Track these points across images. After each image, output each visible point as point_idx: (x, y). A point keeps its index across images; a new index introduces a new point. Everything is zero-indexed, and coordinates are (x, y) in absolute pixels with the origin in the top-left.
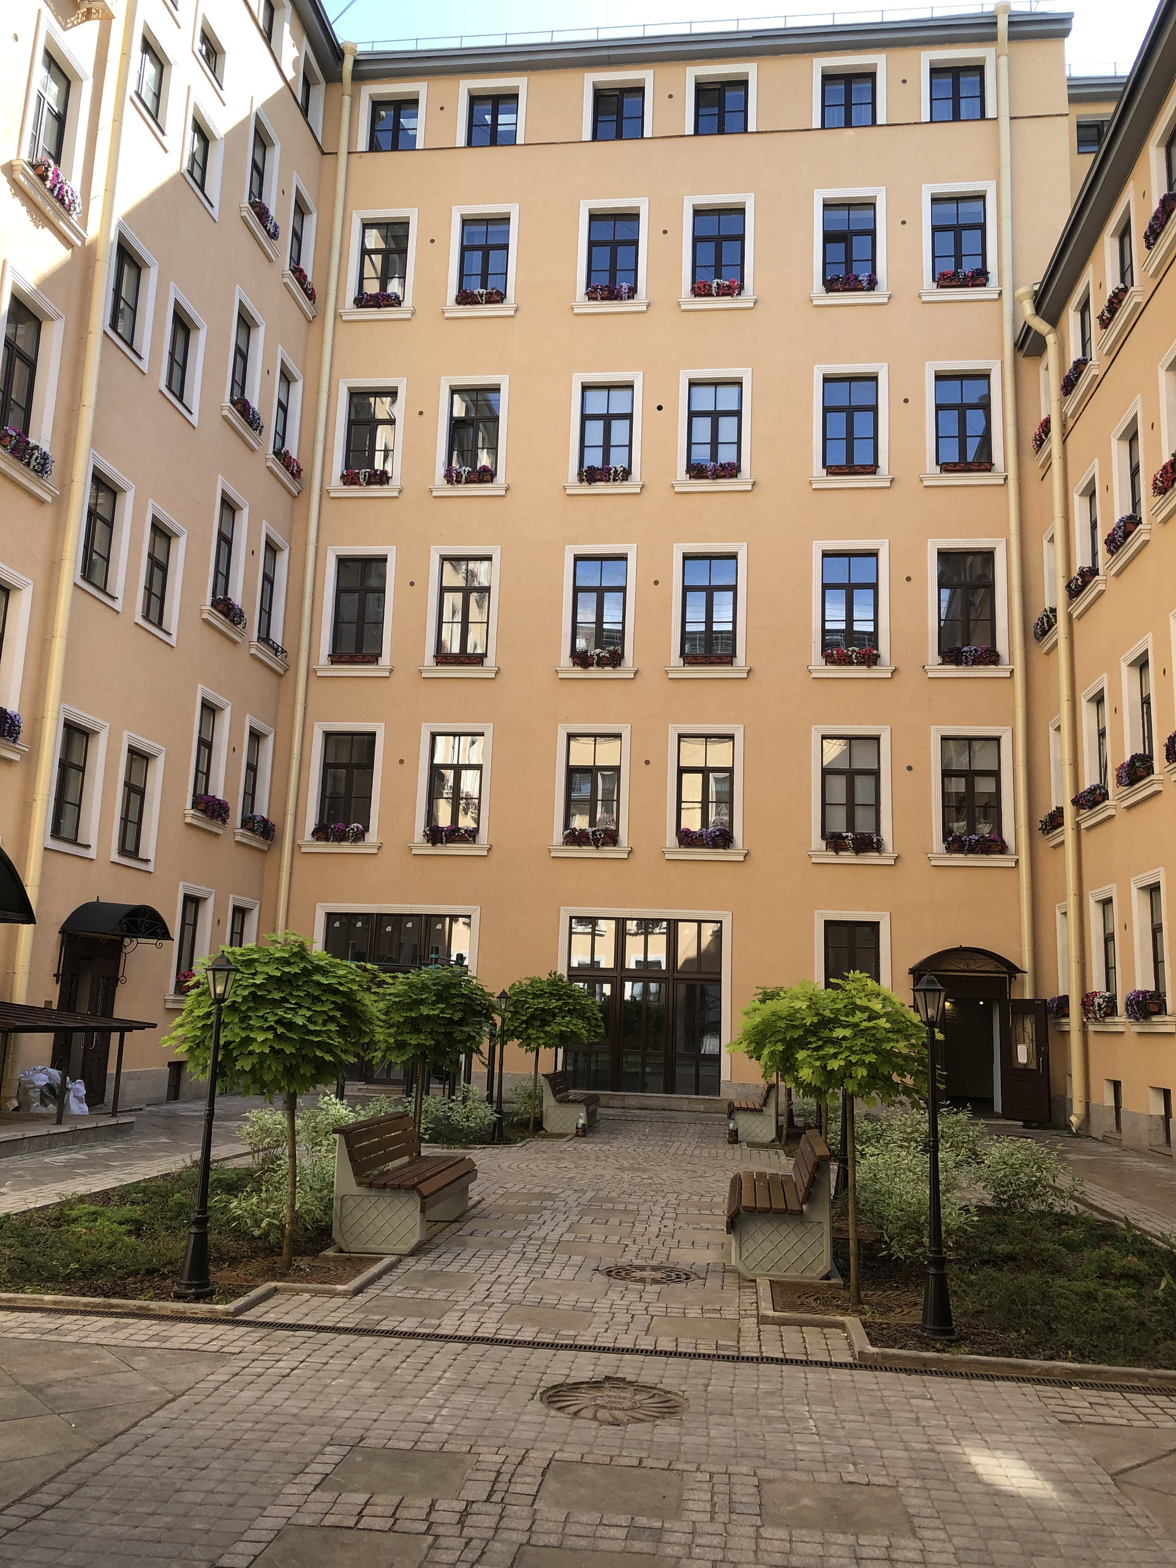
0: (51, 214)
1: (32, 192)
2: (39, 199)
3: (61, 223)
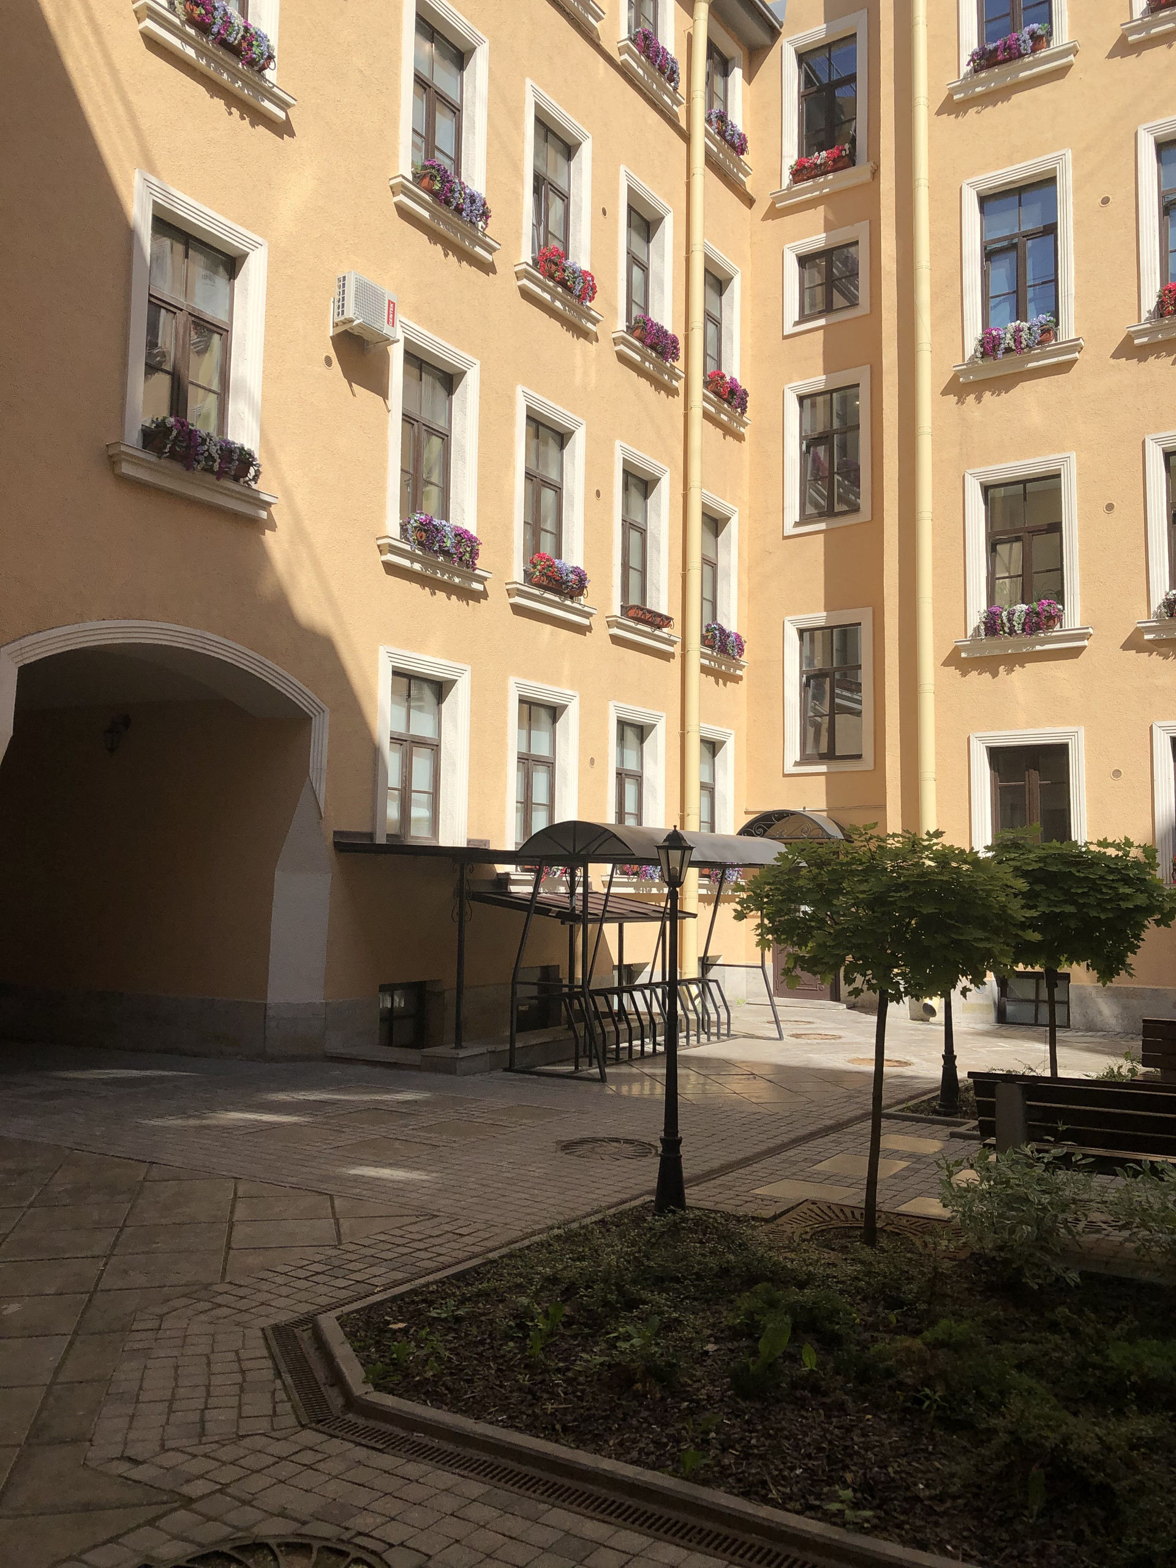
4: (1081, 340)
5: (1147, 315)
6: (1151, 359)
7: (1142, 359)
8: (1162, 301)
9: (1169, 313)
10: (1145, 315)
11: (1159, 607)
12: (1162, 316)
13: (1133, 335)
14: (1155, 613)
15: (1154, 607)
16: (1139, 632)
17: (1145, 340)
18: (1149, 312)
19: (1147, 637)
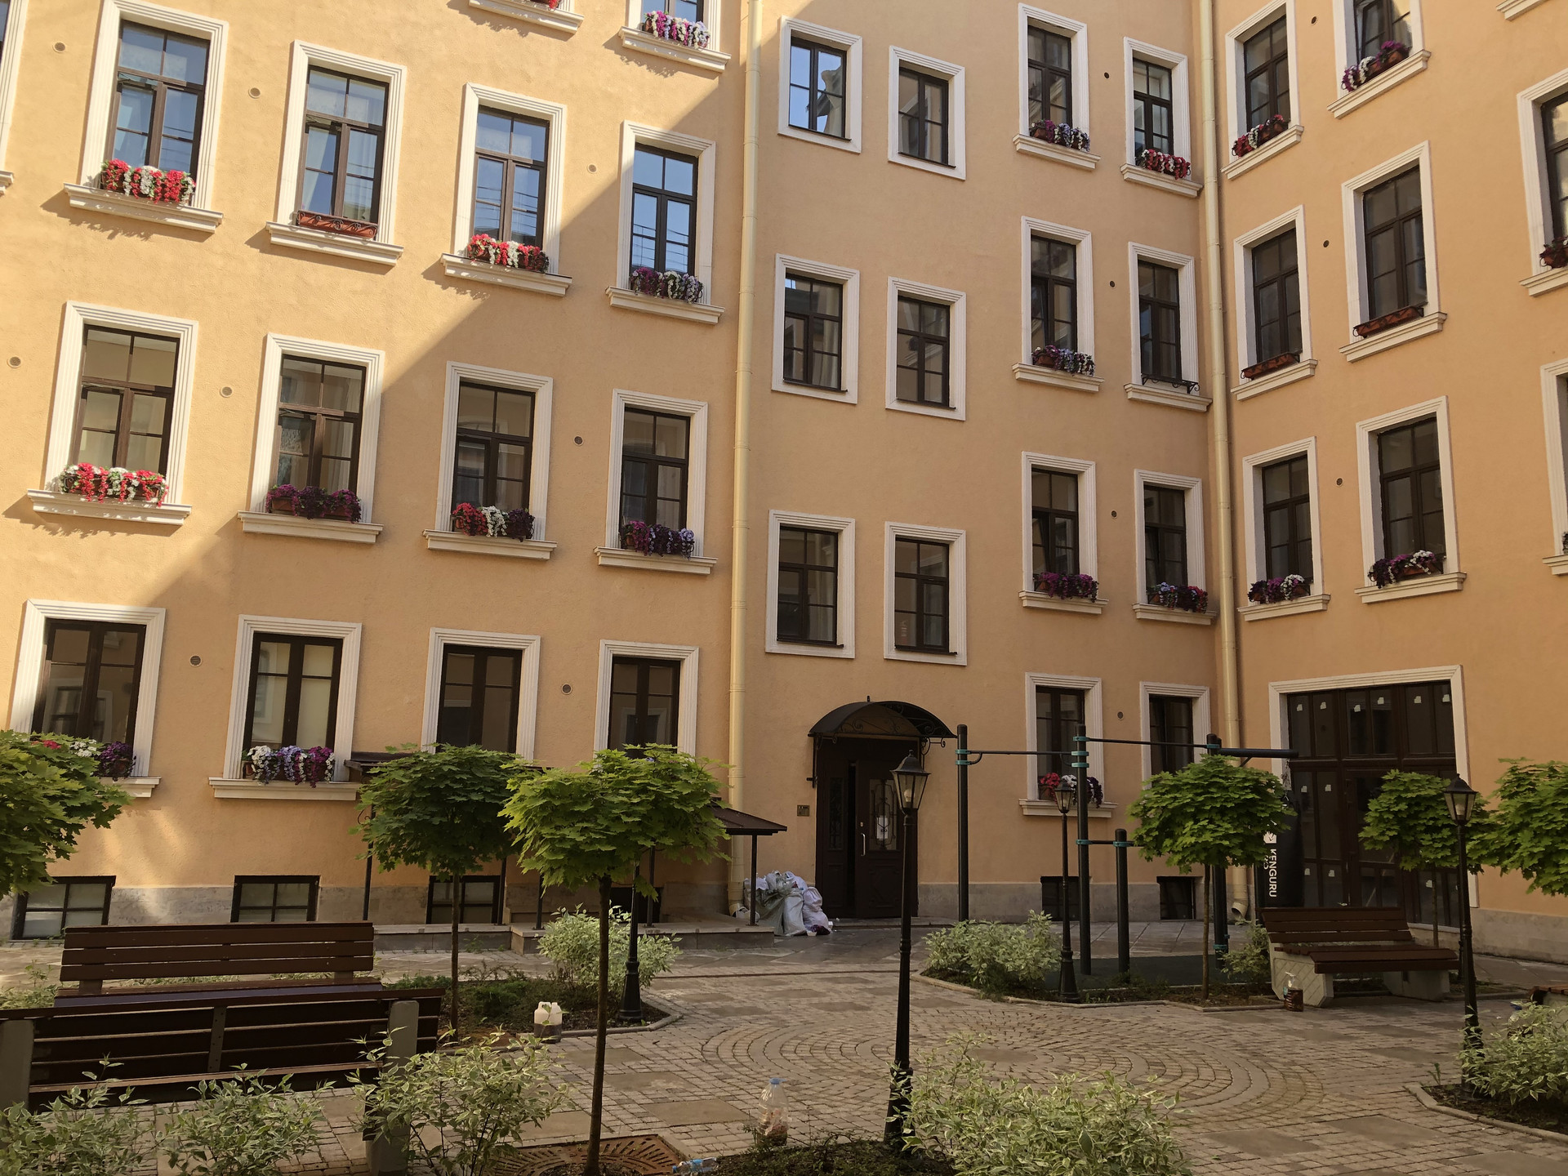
0: (676, 57)
1: (645, 48)
2: (656, 51)
3: (690, 59)
4: (11, 177)
5: (88, 181)
6: (85, 226)
7: (76, 221)
8: (107, 174)
9: (111, 188)
10: (84, 180)
11: (55, 480)
12: (102, 187)
13: (70, 194)
14: (50, 485)
15: (49, 479)
16: (28, 500)
17: (82, 204)
18: (90, 178)
19: (37, 508)
